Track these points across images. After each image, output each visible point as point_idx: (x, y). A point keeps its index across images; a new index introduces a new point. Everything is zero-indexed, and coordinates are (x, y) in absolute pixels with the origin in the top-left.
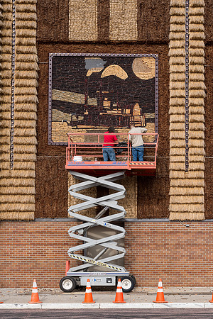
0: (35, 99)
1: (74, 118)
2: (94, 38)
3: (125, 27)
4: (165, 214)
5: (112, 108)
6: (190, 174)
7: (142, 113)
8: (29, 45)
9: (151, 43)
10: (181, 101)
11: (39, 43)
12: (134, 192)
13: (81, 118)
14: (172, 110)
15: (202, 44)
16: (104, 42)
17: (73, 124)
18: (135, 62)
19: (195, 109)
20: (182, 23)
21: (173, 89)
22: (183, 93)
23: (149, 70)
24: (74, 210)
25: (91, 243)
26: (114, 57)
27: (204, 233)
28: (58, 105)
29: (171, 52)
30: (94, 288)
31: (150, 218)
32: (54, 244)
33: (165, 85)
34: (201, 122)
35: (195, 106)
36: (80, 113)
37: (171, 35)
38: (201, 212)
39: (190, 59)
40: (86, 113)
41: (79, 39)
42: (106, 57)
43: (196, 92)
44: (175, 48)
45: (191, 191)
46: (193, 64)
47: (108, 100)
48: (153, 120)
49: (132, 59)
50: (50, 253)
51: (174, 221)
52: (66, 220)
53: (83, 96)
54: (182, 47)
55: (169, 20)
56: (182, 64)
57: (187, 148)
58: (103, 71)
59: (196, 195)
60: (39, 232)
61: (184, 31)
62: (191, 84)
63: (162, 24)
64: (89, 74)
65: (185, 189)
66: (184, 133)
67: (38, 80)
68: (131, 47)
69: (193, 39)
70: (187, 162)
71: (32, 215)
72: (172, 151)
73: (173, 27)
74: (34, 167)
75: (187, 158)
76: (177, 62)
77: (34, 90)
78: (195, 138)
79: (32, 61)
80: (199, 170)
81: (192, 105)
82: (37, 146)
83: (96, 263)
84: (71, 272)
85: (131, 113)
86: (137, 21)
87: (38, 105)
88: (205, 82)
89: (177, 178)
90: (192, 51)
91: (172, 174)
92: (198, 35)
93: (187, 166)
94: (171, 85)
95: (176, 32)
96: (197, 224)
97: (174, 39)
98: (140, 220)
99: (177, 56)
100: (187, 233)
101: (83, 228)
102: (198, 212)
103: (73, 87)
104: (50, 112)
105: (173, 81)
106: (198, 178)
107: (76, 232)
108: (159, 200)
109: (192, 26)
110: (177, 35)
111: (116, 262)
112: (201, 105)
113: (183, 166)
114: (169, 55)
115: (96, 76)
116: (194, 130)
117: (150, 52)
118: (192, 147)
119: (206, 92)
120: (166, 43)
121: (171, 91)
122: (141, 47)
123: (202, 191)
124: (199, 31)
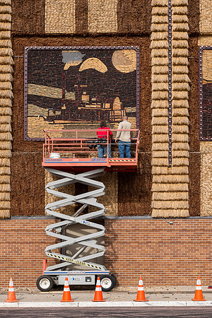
0: (10, 94)
1: (51, 113)
2: (72, 30)
3: (104, 19)
4: (147, 211)
5: (91, 102)
6: (173, 170)
7: (123, 107)
8: (4, 39)
9: (132, 35)
10: (164, 95)
11: (14, 36)
12: (114, 189)
13: (58, 113)
14: (154, 104)
15: (186, 35)
16: (82, 35)
17: (50, 119)
18: (115, 54)
19: (179, 103)
20: (164, 15)
21: (156, 82)
22: (166, 86)
23: (130, 62)
24: (51, 208)
25: (70, 241)
26: (93, 50)
27: (189, 231)
28: (34, 100)
29: (153, 44)
30: (73, 288)
31: (132, 215)
32: (30, 243)
33: (147, 78)
34: (185, 116)
35: (179, 99)
36: (57, 108)
37: (153, 27)
38: (185, 209)
39: (173, 51)
40: (64, 108)
41: (56, 31)
42: (84, 50)
43: (180, 86)
44: (157, 41)
45: (174, 187)
46: (176, 56)
47: (87, 94)
48: (134, 114)
49: (112, 51)
50: (27, 251)
51: (157, 218)
52: (43, 217)
53: (60, 90)
54: (165, 39)
55: (151, 11)
56: (165, 57)
57: (170, 143)
58: (81, 64)
59: (179, 191)
60: (15, 230)
61: (166, 23)
62: (174, 77)
63: (144, 15)
64: (66, 68)
65: (168, 185)
66: (167, 128)
67: (13, 74)
68: (111, 39)
69: (176, 30)
70: (170, 158)
71: (7, 213)
72: (155, 146)
73: (155, 19)
74: (9, 163)
75: (170, 153)
76: (159, 54)
77: (9, 85)
78: (179, 133)
79: (7, 55)
80: (183, 165)
81: (176, 99)
82: (12, 142)
83: (75, 261)
84: (48, 270)
85: (111, 107)
86: (117, 13)
87: (13, 100)
88: (188, 74)
89: (160, 174)
90: (174, 43)
91: (154, 170)
92: (181, 26)
93: (170, 162)
94: (153, 78)
95: (158, 23)
96: (181, 220)
97: (156, 31)
98: (120, 218)
99: (159, 48)
100: (171, 230)
101: (61, 227)
102: (182, 209)
103: (50, 82)
104: (25, 107)
105: (155, 74)
106: (182, 174)
107: (53, 230)
108: (140, 197)
109: (174, 18)
110: (159, 27)
111: (96, 261)
112: (185, 99)
113: (166, 162)
114: (151, 47)
115: (74, 69)
116: (178, 124)
117: (130, 44)
118: (176, 142)
119: (190, 85)
120: (148, 35)
121: (153, 84)
122: (122, 40)
123: (186, 187)
124: (183, 22)
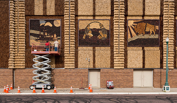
2: (42, 14)
3: (51, 11)
4: (63, 67)
5: (48, 35)
6: (70, 55)
7: (57, 37)
8: (23, 16)
9: (59, 16)
10: (68, 33)
11: (26, 16)
12: (54, 60)
13: (39, 38)
14: (65, 36)
15: (74, 16)
16: (45, 15)
17: (36, 40)
18: (54, 21)
19: (72, 36)
20: (68, 10)
21: (65, 29)
22: (68, 31)
23: (58, 24)
26: (48, 20)
27: (75, 72)
28: (32, 34)
29: (65, 18)
31: (59, 68)
33: (63, 28)
34: (74, 39)
35: (72, 34)
36: (38, 37)
37: (65, 13)
38: (74, 66)
39: (70, 20)
41: (38, 14)
42: (46, 20)
43: (72, 30)
44: (66, 17)
45: (71, 60)
47: (47, 33)
48: (60, 39)
49: (54, 20)
50: (30, 78)
51: (66, 69)
53: (39, 32)
54: (68, 17)
55: (64, 9)
56: (68, 22)
58: (45, 24)
60: (26, 72)
61: (69, 12)
62: (71, 28)
63: (62, 10)
64: (41, 25)
65: (69, 59)
66: (69, 43)
67: (26, 27)
68: (53, 17)
69: (71, 14)
70: (69, 51)
71: (24, 67)
72: (65, 48)
74: (25, 53)
76: (66, 21)
77: (24, 30)
78: (72, 44)
80: (73, 54)
81: (71, 34)
82: (25, 47)
83: (41, 81)
84: (34, 84)
85: (53, 37)
86: (55, 9)
87: (26, 34)
88: (75, 27)
90: (71, 18)
91: (65, 55)
93: (70, 53)
94: (65, 28)
95: (66, 12)
96: (73, 69)
97: (66, 15)
98: (56, 69)
100: (70, 72)
101: (37, 71)
103: (36, 29)
104: (29, 36)
106: (73, 56)
108: (61, 63)
109: (71, 11)
110: (67, 13)
111: (47, 81)
112: (74, 34)
113: (68, 53)
115: (43, 26)
116: (72, 42)
117: (59, 18)
118: (71, 47)
119: (75, 31)
120: (64, 16)
122: (56, 17)
123: (74, 60)
124: (73, 12)
